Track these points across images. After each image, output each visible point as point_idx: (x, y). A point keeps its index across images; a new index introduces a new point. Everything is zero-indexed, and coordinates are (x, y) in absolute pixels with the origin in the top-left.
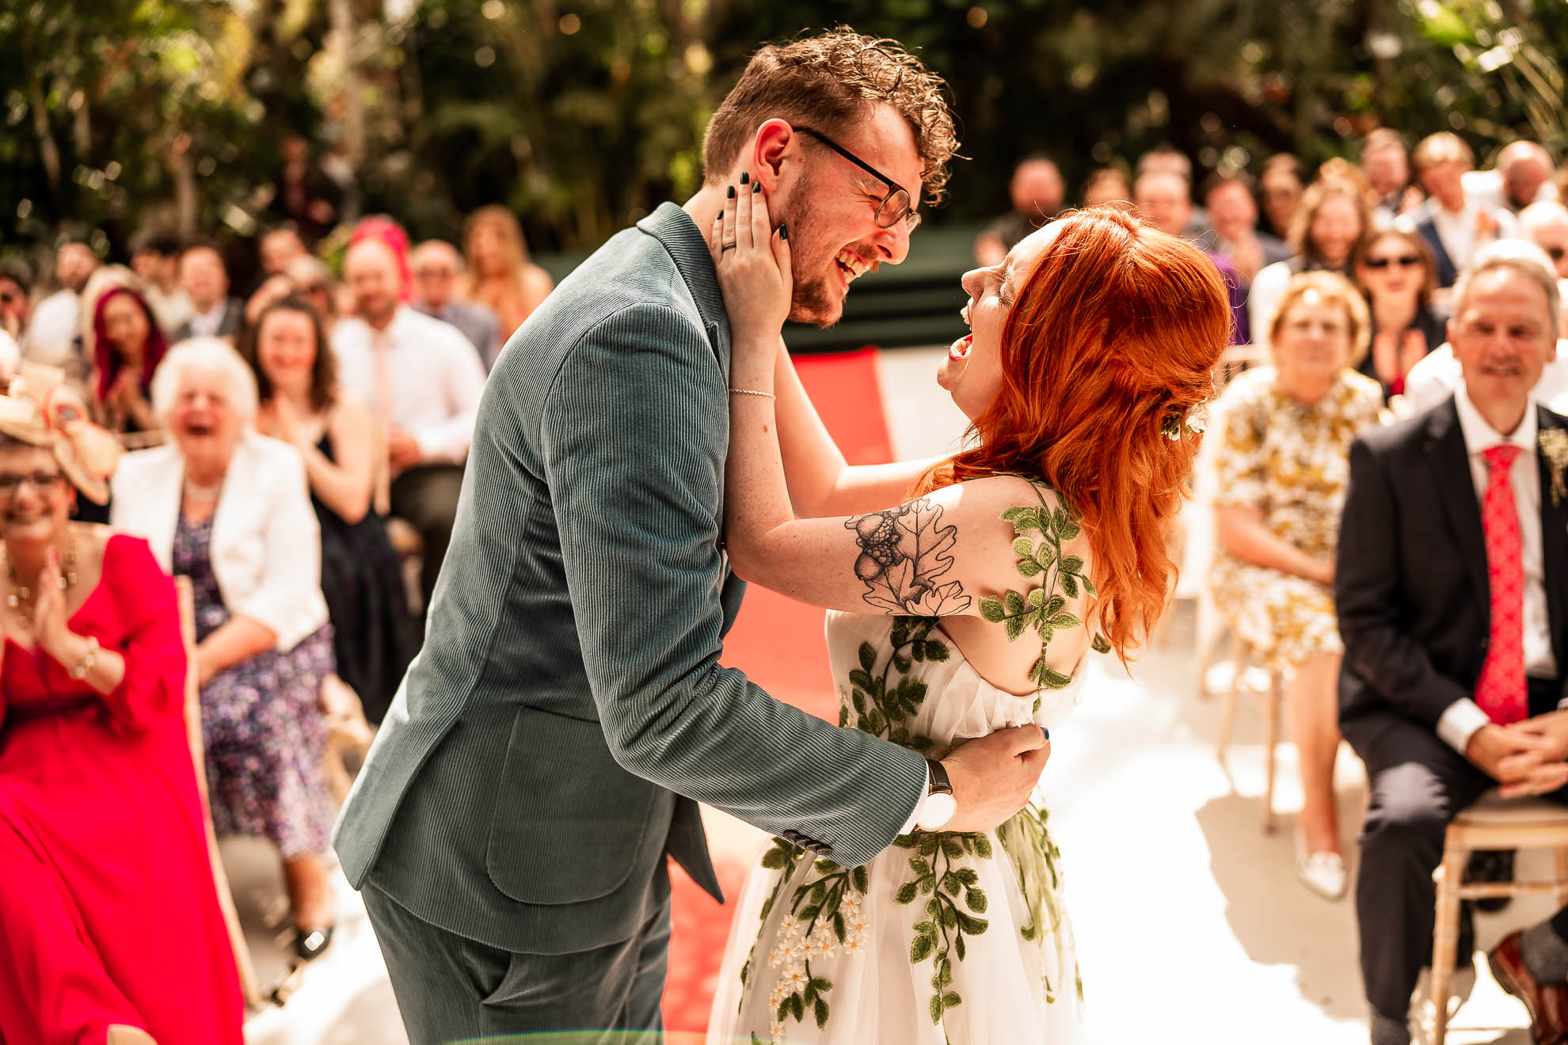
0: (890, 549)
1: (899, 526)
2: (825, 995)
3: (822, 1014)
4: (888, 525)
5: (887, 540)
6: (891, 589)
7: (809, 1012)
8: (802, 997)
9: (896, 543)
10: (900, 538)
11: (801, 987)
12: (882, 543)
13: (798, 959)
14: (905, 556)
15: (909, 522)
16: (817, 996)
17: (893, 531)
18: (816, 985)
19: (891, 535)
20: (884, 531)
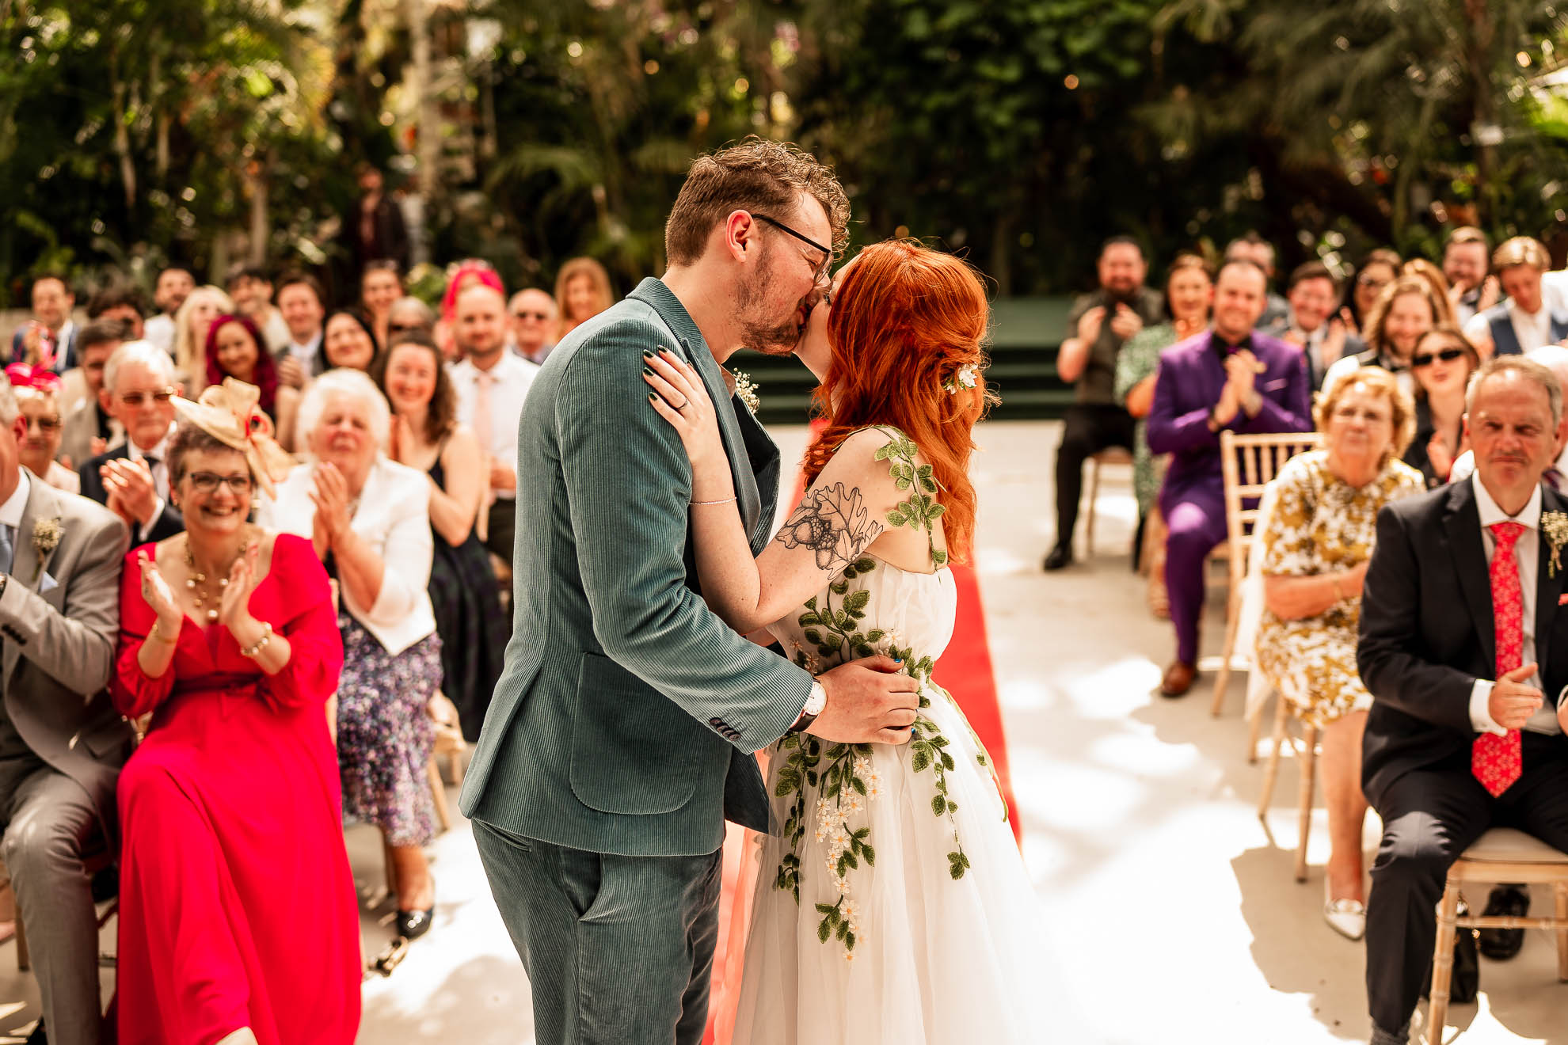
0: (827, 533)
1: (824, 517)
2: (865, 841)
3: (869, 854)
4: (816, 523)
5: (824, 530)
6: (842, 558)
7: (860, 858)
8: (851, 851)
9: (830, 528)
10: (830, 523)
11: (848, 845)
12: (823, 536)
13: (838, 826)
14: (840, 531)
15: (828, 509)
16: (862, 844)
17: (823, 523)
18: (858, 837)
19: (823, 526)
20: (817, 528)
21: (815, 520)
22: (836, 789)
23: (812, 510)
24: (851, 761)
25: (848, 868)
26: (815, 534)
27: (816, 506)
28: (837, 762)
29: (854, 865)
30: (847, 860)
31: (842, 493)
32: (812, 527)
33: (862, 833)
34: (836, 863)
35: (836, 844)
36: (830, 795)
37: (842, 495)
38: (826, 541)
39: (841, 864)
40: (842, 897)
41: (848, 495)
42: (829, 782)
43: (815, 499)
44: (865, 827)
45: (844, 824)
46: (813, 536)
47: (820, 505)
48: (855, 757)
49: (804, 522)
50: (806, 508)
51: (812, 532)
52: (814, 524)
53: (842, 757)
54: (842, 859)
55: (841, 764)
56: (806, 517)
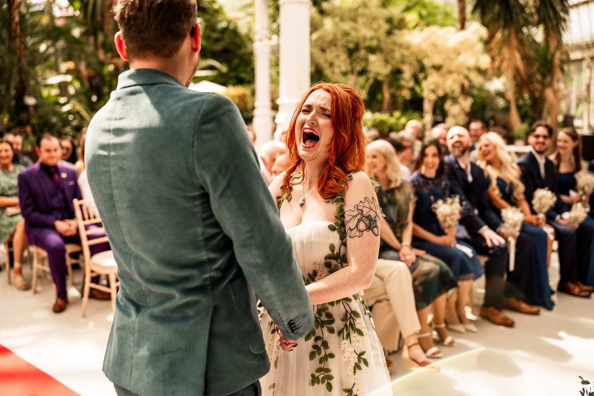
0: (372, 221)
1: (366, 215)
2: (363, 357)
4: (365, 219)
5: (370, 220)
7: (362, 365)
8: (358, 362)
9: (371, 218)
11: (356, 360)
12: (370, 222)
15: (366, 210)
16: (362, 358)
17: (367, 217)
18: (360, 355)
19: (368, 219)
20: (366, 221)
21: (364, 218)
22: (348, 335)
23: (360, 215)
24: (354, 321)
25: (357, 371)
26: (367, 224)
27: (360, 212)
28: (346, 323)
29: (360, 368)
30: (357, 367)
31: (369, 201)
32: (364, 222)
33: (362, 353)
34: (353, 369)
35: (352, 360)
36: (347, 339)
37: (369, 202)
38: (372, 224)
39: (354, 369)
40: (355, 384)
41: (371, 201)
42: (345, 333)
43: (358, 209)
44: (363, 350)
45: (355, 351)
46: (367, 225)
47: (362, 211)
48: (355, 320)
49: (359, 222)
50: (356, 216)
51: (366, 224)
52: (364, 220)
53: (348, 320)
54: (354, 367)
55: (348, 323)
56: (359, 220)
